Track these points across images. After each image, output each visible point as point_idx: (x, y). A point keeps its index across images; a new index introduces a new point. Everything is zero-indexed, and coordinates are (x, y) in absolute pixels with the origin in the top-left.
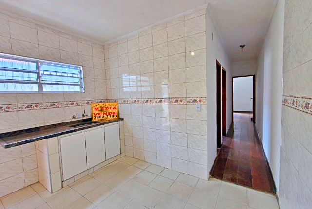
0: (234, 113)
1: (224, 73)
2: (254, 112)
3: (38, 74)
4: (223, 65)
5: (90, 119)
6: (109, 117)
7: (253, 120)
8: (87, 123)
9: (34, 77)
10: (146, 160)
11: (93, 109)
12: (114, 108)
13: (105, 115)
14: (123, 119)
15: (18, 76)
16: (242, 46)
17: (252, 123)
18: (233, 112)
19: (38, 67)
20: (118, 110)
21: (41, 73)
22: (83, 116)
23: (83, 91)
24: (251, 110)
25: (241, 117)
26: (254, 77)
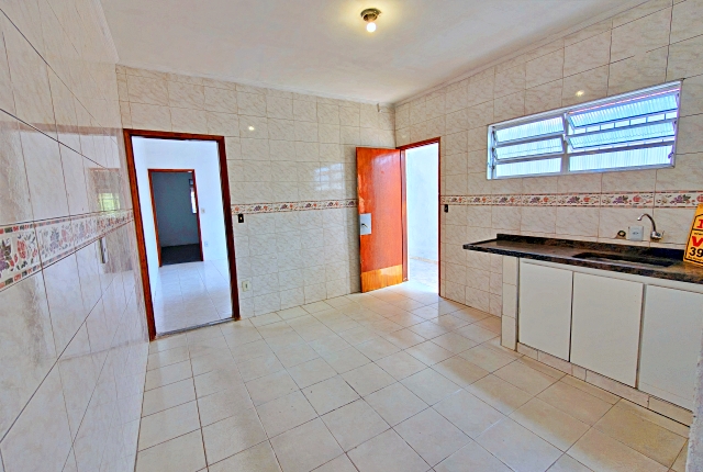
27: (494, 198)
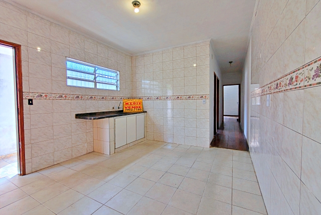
0: (224, 117)
1: (218, 81)
2: (239, 116)
3: (95, 75)
4: (217, 75)
5: (122, 111)
6: (136, 110)
7: (239, 120)
8: (120, 113)
9: (92, 77)
10: (165, 141)
11: (125, 104)
12: (140, 103)
13: (133, 109)
14: (146, 112)
15: (83, 76)
16: (231, 62)
17: (238, 123)
18: (223, 115)
19: (95, 71)
20: (142, 105)
21: (97, 75)
22: (119, 108)
23: (119, 90)
24: (237, 114)
25: (230, 119)
26: (240, 85)
27: (72, 96)
